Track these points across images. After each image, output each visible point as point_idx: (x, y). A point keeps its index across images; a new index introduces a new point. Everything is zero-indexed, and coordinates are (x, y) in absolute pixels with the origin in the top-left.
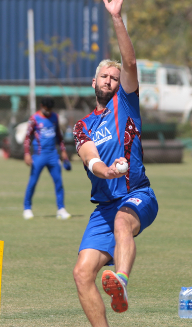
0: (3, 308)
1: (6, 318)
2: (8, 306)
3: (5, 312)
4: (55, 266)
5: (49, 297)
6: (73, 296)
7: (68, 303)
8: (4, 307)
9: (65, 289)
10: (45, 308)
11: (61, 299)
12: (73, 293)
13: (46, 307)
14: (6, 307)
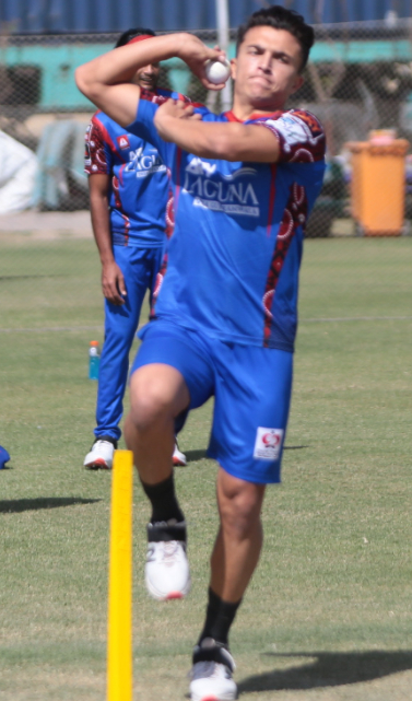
0: (146, 629)
1: (151, 654)
2: (159, 623)
3: (151, 638)
4: (283, 514)
5: (268, 597)
6: (330, 593)
7: (318, 611)
8: (147, 625)
9: (311, 574)
10: (254, 627)
11: (299, 602)
12: (329, 584)
13: (259, 624)
14: (152, 624)
